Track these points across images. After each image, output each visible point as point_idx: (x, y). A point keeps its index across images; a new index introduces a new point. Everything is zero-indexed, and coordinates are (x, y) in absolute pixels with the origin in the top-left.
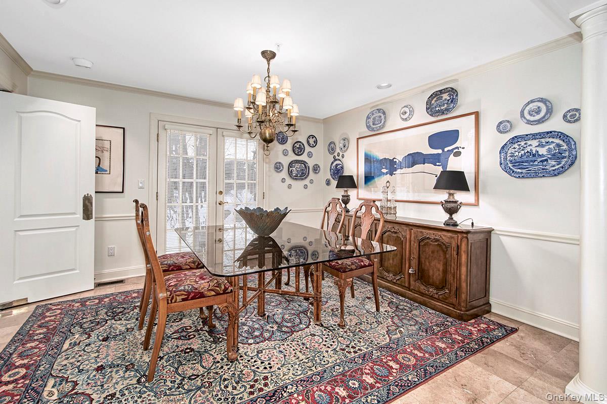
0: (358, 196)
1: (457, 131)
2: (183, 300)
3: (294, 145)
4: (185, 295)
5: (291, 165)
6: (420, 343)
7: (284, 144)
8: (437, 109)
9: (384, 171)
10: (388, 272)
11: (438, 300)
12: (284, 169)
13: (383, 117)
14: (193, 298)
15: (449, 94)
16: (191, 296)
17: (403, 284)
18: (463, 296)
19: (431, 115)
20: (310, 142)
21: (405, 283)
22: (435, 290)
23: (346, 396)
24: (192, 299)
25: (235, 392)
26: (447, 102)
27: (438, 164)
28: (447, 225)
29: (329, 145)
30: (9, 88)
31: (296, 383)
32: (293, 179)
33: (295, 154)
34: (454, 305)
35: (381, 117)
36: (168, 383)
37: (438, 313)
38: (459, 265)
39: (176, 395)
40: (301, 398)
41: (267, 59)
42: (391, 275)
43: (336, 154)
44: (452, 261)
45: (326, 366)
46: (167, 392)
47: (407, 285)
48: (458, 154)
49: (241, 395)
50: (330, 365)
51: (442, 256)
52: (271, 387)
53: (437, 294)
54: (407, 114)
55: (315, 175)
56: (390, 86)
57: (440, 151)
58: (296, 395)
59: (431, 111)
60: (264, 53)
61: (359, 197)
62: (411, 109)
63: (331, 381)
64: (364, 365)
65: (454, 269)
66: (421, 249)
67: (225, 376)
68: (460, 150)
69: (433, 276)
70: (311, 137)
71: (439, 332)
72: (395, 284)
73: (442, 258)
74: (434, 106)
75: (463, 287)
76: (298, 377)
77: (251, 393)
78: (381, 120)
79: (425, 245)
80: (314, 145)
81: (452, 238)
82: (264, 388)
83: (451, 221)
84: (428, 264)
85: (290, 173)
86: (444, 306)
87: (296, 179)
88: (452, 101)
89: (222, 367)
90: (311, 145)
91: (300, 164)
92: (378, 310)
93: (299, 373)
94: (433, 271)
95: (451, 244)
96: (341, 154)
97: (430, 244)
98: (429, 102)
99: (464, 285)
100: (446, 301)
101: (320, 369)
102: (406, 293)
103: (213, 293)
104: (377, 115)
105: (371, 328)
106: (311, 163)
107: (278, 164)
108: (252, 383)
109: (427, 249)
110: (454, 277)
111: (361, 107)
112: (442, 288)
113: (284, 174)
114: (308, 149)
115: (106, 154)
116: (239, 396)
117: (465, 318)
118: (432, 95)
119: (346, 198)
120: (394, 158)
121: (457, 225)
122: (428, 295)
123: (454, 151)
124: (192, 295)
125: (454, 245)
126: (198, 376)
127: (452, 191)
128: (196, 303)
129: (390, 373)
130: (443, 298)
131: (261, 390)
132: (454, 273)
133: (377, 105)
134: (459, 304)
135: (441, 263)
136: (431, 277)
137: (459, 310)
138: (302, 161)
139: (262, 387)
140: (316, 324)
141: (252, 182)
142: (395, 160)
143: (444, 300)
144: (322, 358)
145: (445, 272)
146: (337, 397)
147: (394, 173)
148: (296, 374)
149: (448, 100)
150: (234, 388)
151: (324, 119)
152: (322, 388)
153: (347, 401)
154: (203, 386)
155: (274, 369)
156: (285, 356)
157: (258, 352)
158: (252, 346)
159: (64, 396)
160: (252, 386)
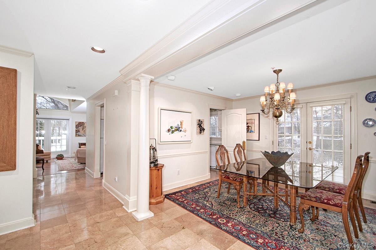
2: (224, 177)
14: (226, 178)
23: (243, 234)
25: (225, 211)
31: (239, 222)
36: (219, 201)
40: (233, 223)
41: (277, 73)
45: (257, 228)
46: (217, 202)
50: (260, 229)
52: (233, 217)
63: (249, 230)
64: (270, 240)
67: (230, 208)
76: (243, 222)
77: (227, 214)
89: (233, 207)
101: (254, 227)
103: (232, 179)
126: (226, 204)
131: (230, 215)
139: (232, 215)
144: (262, 227)
146: (241, 232)
148: (245, 221)
150: (227, 211)
152: (242, 228)
153: (241, 234)
154: (223, 206)
155: (242, 216)
156: (253, 218)
157: (248, 212)
158: (251, 210)
159: (206, 192)
160: (230, 213)
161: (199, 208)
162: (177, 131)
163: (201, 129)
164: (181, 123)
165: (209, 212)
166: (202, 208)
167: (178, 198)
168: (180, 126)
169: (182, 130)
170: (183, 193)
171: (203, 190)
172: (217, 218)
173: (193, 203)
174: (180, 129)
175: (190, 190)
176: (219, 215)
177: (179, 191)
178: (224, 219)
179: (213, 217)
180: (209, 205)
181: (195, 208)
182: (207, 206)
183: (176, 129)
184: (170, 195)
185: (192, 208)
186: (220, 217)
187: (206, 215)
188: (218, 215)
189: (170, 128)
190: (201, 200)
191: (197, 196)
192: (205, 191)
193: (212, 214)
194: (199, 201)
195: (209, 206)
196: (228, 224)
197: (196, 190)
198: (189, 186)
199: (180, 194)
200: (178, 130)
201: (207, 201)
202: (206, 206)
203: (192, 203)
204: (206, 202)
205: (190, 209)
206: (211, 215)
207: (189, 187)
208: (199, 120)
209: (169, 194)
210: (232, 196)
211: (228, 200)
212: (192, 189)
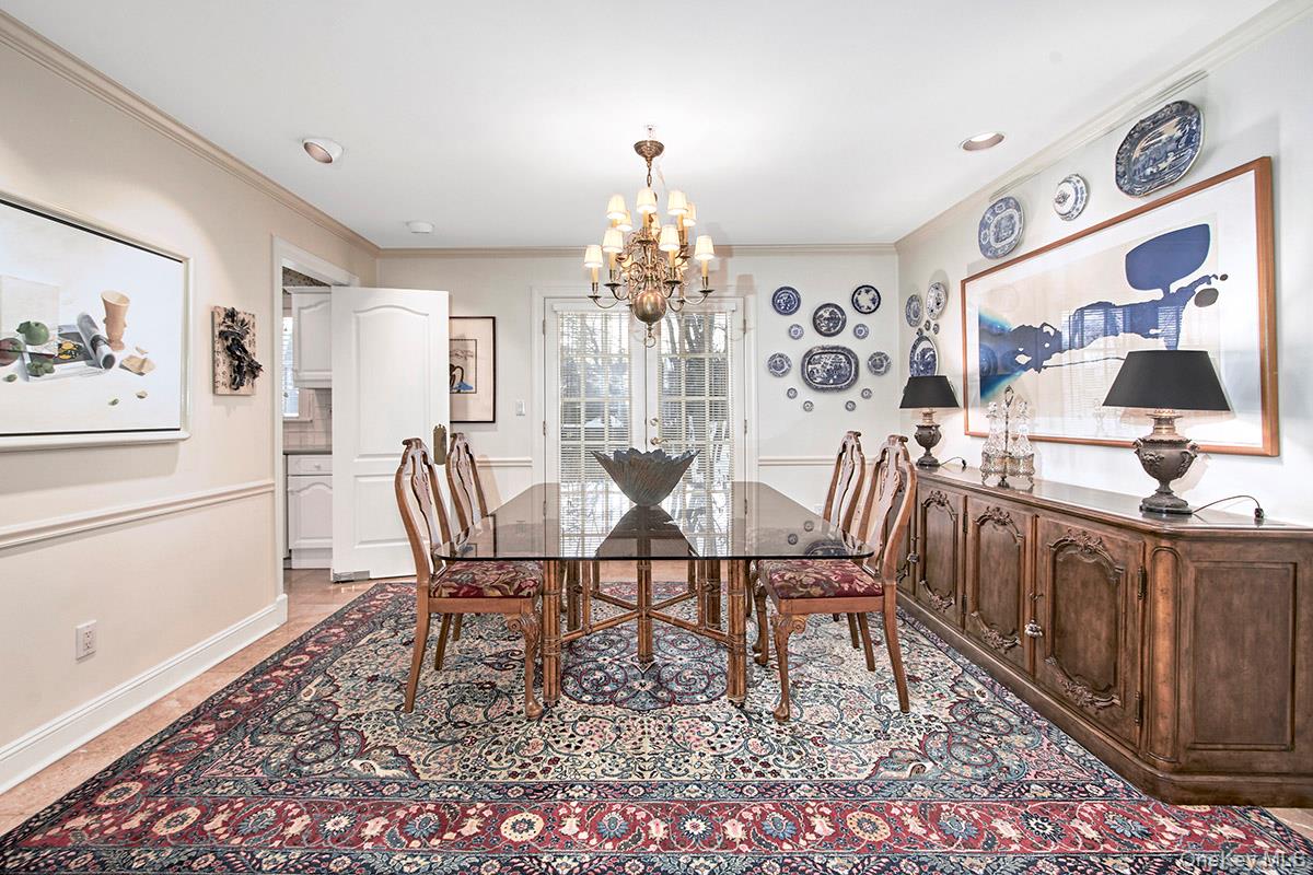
0: (967, 426)
1: (1207, 226)
2: (452, 595)
3: (816, 313)
4: (455, 588)
5: (809, 357)
6: (945, 807)
7: (791, 313)
8: (1148, 171)
9: (1022, 359)
10: (990, 625)
11: (1095, 722)
12: (792, 370)
13: (1016, 216)
14: (466, 596)
15: (1179, 123)
16: (462, 592)
17: (1019, 663)
18: (1164, 726)
19: (1130, 193)
20: (861, 302)
21: (1023, 660)
22: (1088, 692)
23: (658, 840)
24: (464, 596)
25: (495, 765)
26: (1174, 144)
27: (1152, 332)
28: (1150, 510)
29: (909, 304)
30: (344, 281)
31: (593, 786)
32: (816, 389)
33: (821, 333)
34: (1133, 744)
35: (1011, 217)
36: (426, 723)
37: (1093, 758)
38: (1148, 631)
39: (422, 741)
40: (578, 810)
41: (646, 157)
42: (995, 634)
43: (922, 326)
44: (1130, 614)
45: (675, 778)
46: (416, 732)
47: (1027, 667)
48: (1208, 298)
49: (497, 772)
50: (685, 778)
51: (1105, 596)
52: (550, 778)
53: (1092, 703)
54: (1071, 201)
55: (876, 378)
56: (999, 139)
57: (1158, 294)
58: (574, 804)
59: (1131, 180)
60: (640, 147)
61: (971, 430)
62: (1082, 184)
63: (656, 806)
64: (752, 804)
65: (1133, 639)
66: (1058, 573)
67: (501, 739)
68: (1215, 284)
69: (1085, 653)
70: (863, 290)
71: (1036, 800)
72: (1002, 658)
73: (1105, 604)
74: (1139, 166)
75: (1161, 697)
76: (607, 778)
77: (514, 775)
78: (1014, 226)
79: (1065, 562)
80: (873, 308)
81: (1126, 546)
82: (539, 775)
83: (1166, 501)
84: (1073, 615)
85: (808, 378)
86: (1109, 741)
87: (822, 389)
88: (1188, 142)
89: (509, 723)
90: (864, 310)
91: (833, 356)
92: (905, 707)
93: (617, 771)
94: (1086, 637)
95: (1126, 565)
96: (933, 323)
97: (1079, 561)
98: (1123, 157)
99: (1164, 692)
100: (1116, 730)
101: (659, 778)
102: (1025, 687)
103: (498, 593)
104: (1003, 215)
105: (849, 741)
106: (863, 350)
107: (778, 359)
108: (527, 761)
109: (1072, 574)
110: (1134, 665)
111: (967, 199)
112: (1107, 691)
113: (793, 379)
114: (853, 318)
115: (471, 361)
116: (493, 772)
117: (1164, 791)
118: (1130, 135)
119: (925, 432)
120: (1045, 324)
121: (1189, 514)
122: (1072, 703)
123: (1198, 290)
124: (466, 589)
125: (1134, 570)
126: (468, 724)
127: (1166, 413)
128: (470, 604)
129: (795, 838)
130: (1107, 719)
131: (532, 775)
132: (1135, 650)
133: (1004, 189)
134: (1150, 745)
135: (1105, 619)
136: (1082, 655)
137: (1148, 763)
138: (837, 348)
139: (538, 772)
140: (730, 701)
141: (717, 398)
142: (1046, 329)
143: (1109, 726)
144: (681, 761)
145: (1114, 645)
146: (640, 835)
147: (1045, 363)
148: (608, 772)
149: (1178, 140)
150: (498, 759)
151: (896, 243)
152: (631, 810)
153: (653, 848)
154: (462, 741)
155: (581, 752)
156: (619, 737)
157: (581, 719)
158: (582, 706)
159: (318, 699)
160: (524, 766)
161: (345, 822)
162: (73, 359)
163: (241, 367)
164: (113, 313)
165: (420, 812)
166: (360, 814)
167: (134, 823)
168: (102, 331)
169: (119, 356)
170: (152, 767)
171: (293, 696)
172: (490, 828)
173: (279, 811)
174: (105, 350)
175: (202, 729)
176: (481, 800)
177: (116, 767)
178: (521, 811)
179: (465, 831)
180: (390, 773)
181: (314, 832)
182: (383, 782)
183: (68, 345)
184: (33, 831)
185: (295, 841)
186: (501, 814)
187: (415, 844)
188: (480, 805)
189: (20, 338)
190: (317, 761)
191: (274, 751)
192: (305, 698)
193: (442, 817)
194: (310, 774)
195: (394, 779)
196: (563, 830)
197: (245, 711)
198: (174, 703)
199: (136, 787)
200: (87, 357)
201: (361, 752)
202: (376, 786)
203: (271, 813)
204: (357, 763)
205: (281, 859)
206: (443, 827)
207: (178, 711)
208: (231, 315)
209: (27, 829)
210: (462, 676)
211: (462, 701)
212: (215, 718)
